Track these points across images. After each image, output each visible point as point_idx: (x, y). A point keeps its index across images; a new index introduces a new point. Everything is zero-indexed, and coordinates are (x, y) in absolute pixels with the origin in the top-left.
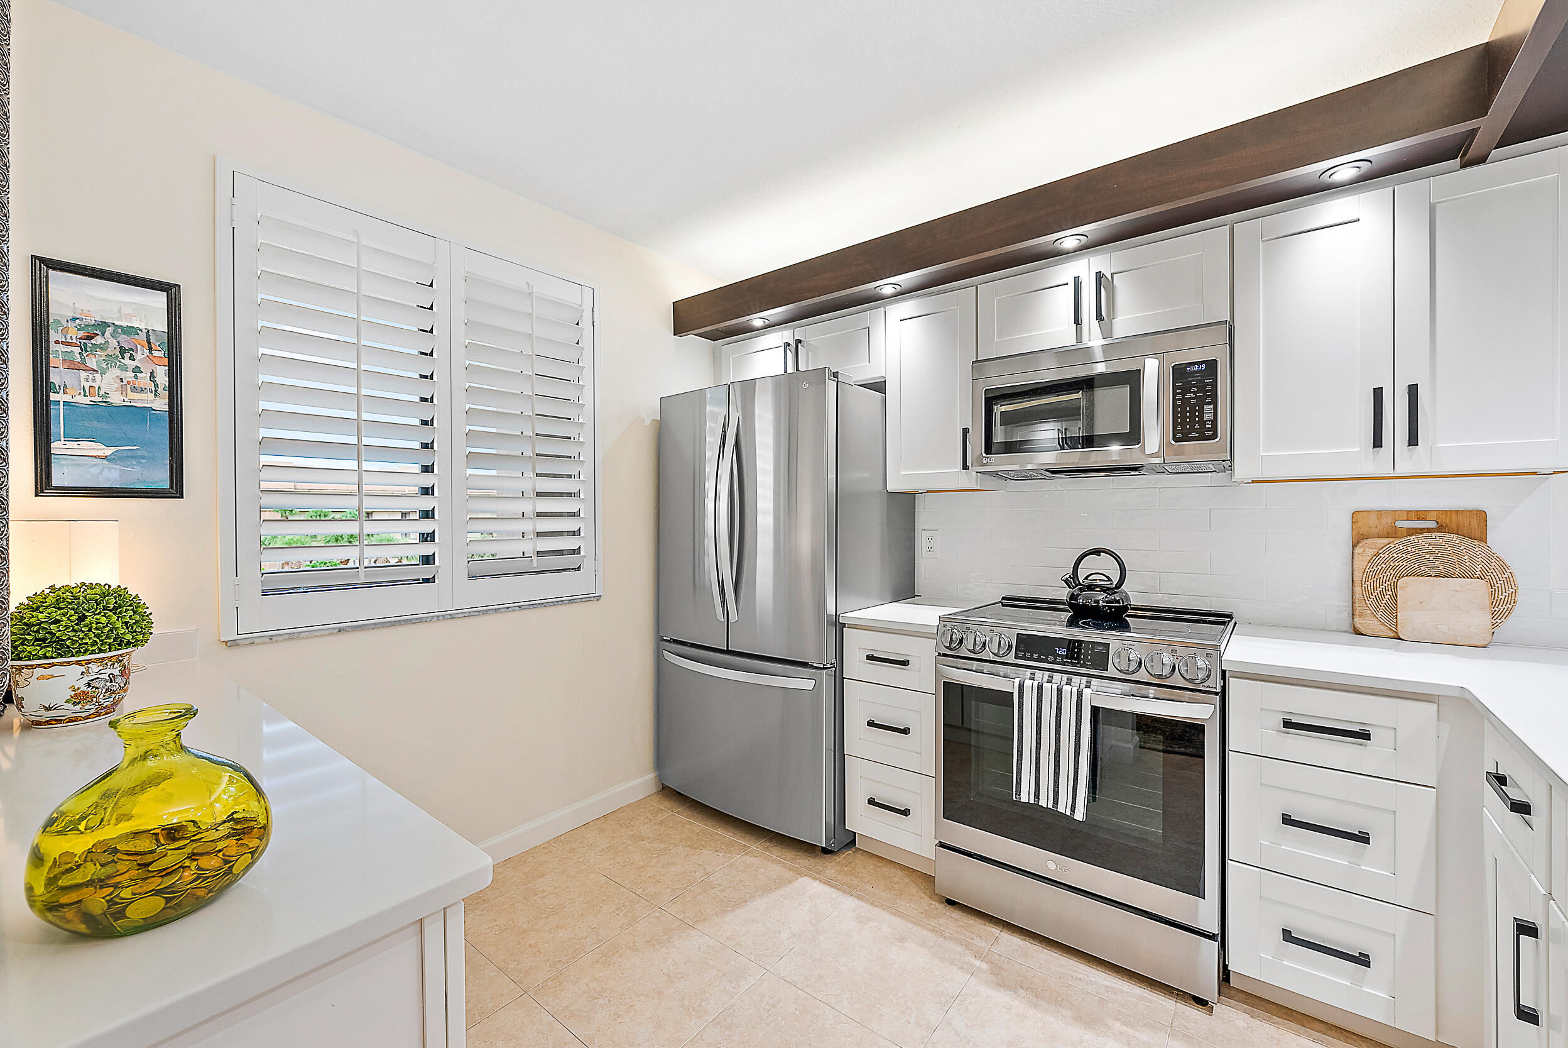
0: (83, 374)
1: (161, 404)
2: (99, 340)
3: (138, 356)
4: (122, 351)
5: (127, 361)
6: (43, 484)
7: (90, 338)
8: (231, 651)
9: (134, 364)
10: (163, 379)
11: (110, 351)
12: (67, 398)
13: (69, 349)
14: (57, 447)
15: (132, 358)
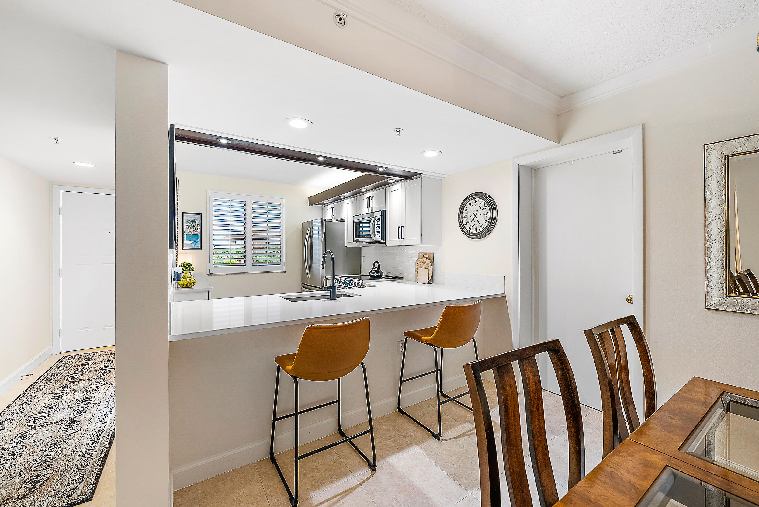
0: (188, 230)
1: (199, 234)
2: (190, 224)
3: (196, 226)
4: (194, 225)
5: (194, 227)
6: (183, 248)
7: (189, 224)
8: (209, 277)
9: (195, 227)
10: (199, 230)
11: (192, 226)
12: (186, 234)
13: (187, 226)
14: (185, 242)
15: (195, 226)
